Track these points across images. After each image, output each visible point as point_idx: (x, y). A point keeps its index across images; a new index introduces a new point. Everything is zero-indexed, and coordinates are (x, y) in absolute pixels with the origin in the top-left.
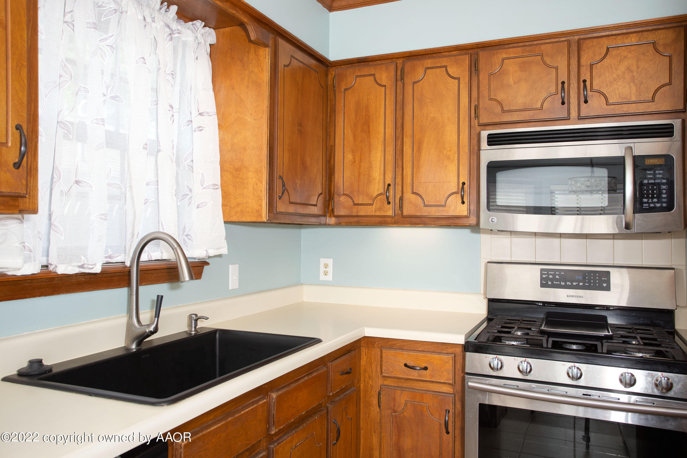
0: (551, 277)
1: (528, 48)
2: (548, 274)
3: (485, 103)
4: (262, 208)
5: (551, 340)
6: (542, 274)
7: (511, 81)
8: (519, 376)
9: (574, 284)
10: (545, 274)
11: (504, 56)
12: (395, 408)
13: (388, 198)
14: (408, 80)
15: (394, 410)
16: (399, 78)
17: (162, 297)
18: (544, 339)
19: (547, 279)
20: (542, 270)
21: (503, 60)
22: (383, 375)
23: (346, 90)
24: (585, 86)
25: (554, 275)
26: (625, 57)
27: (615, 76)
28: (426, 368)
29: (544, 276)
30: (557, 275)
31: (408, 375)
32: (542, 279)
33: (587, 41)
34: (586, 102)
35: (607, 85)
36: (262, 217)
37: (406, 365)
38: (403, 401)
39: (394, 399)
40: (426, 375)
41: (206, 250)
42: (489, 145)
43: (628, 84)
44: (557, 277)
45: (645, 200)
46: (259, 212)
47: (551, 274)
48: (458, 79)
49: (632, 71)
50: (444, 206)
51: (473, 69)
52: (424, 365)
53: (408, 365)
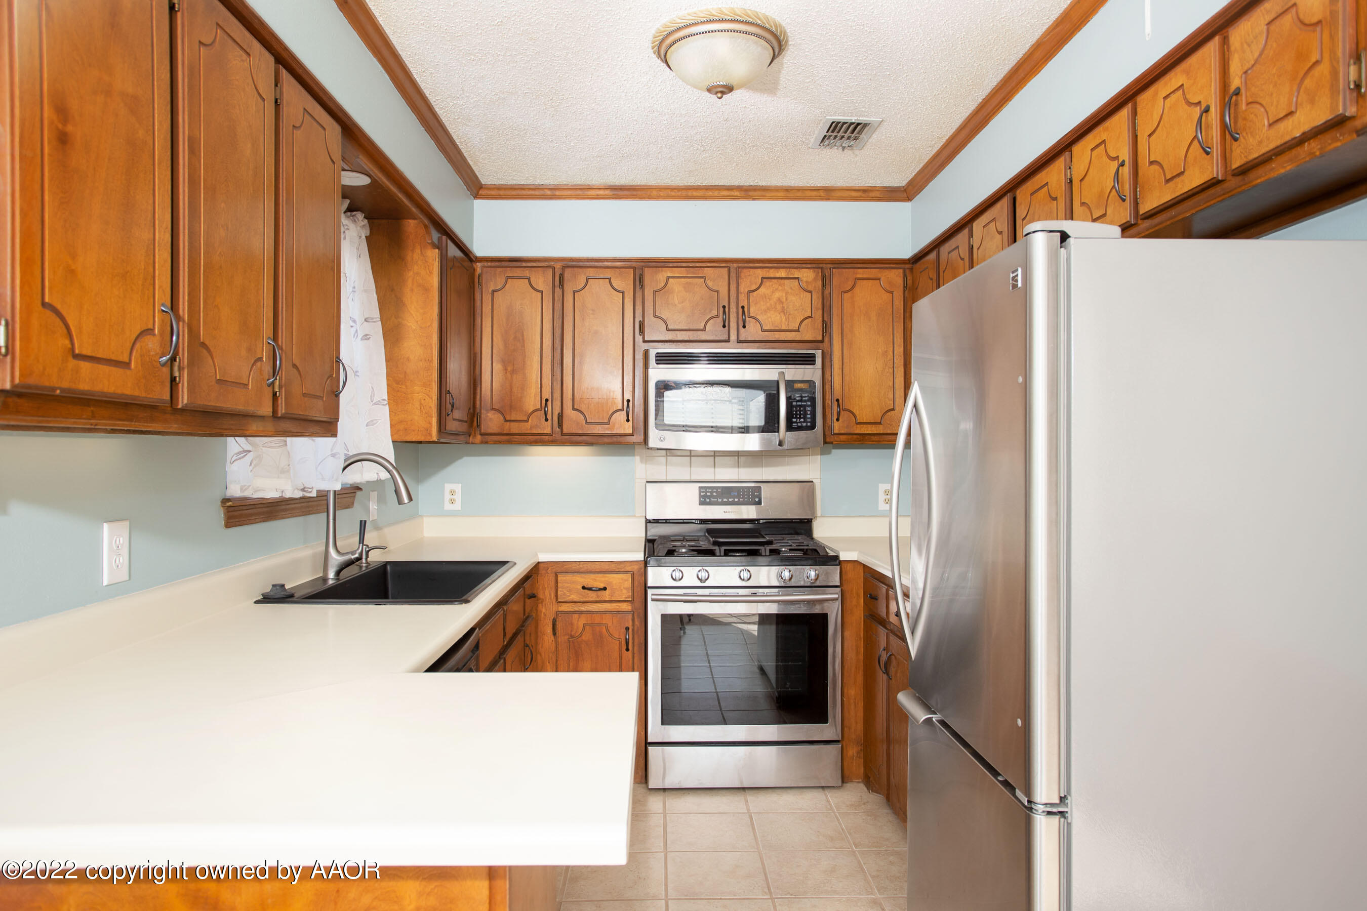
0: (708, 494)
1: (692, 270)
2: (706, 492)
3: (649, 320)
4: (432, 426)
5: (723, 548)
6: (700, 492)
7: (676, 301)
8: (699, 584)
9: (730, 500)
10: (703, 492)
11: (669, 275)
12: (573, 633)
13: (546, 414)
14: (569, 288)
15: (571, 635)
16: (557, 283)
17: (365, 521)
18: (717, 548)
19: (705, 497)
20: (700, 488)
21: (668, 278)
22: (559, 600)
23: (494, 291)
24: (744, 312)
25: (712, 493)
26: (776, 289)
27: (768, 305)
28: (605, 589)
29: (702, 494)
30: (715, 492)
31: (586, 598)
32: (700, 496)
33: (745, 270)
34: (744, 327)
35: (761, 313)
36: (431, 436)
37: (584, 588)
38: (581, 626)
39: (572, 624)
40: (606, 595)
41: (377, 473)
42: (657, 364)
43: (780, 314)
44: (714, 494)
45: (794, 420)
46: (428, 431)
47: (709, 492)
48: (623, 293)
49: (782, 303)
50: (608, 423)
51: (637, 283)
52: (602, 586)
53: (586, 587)
